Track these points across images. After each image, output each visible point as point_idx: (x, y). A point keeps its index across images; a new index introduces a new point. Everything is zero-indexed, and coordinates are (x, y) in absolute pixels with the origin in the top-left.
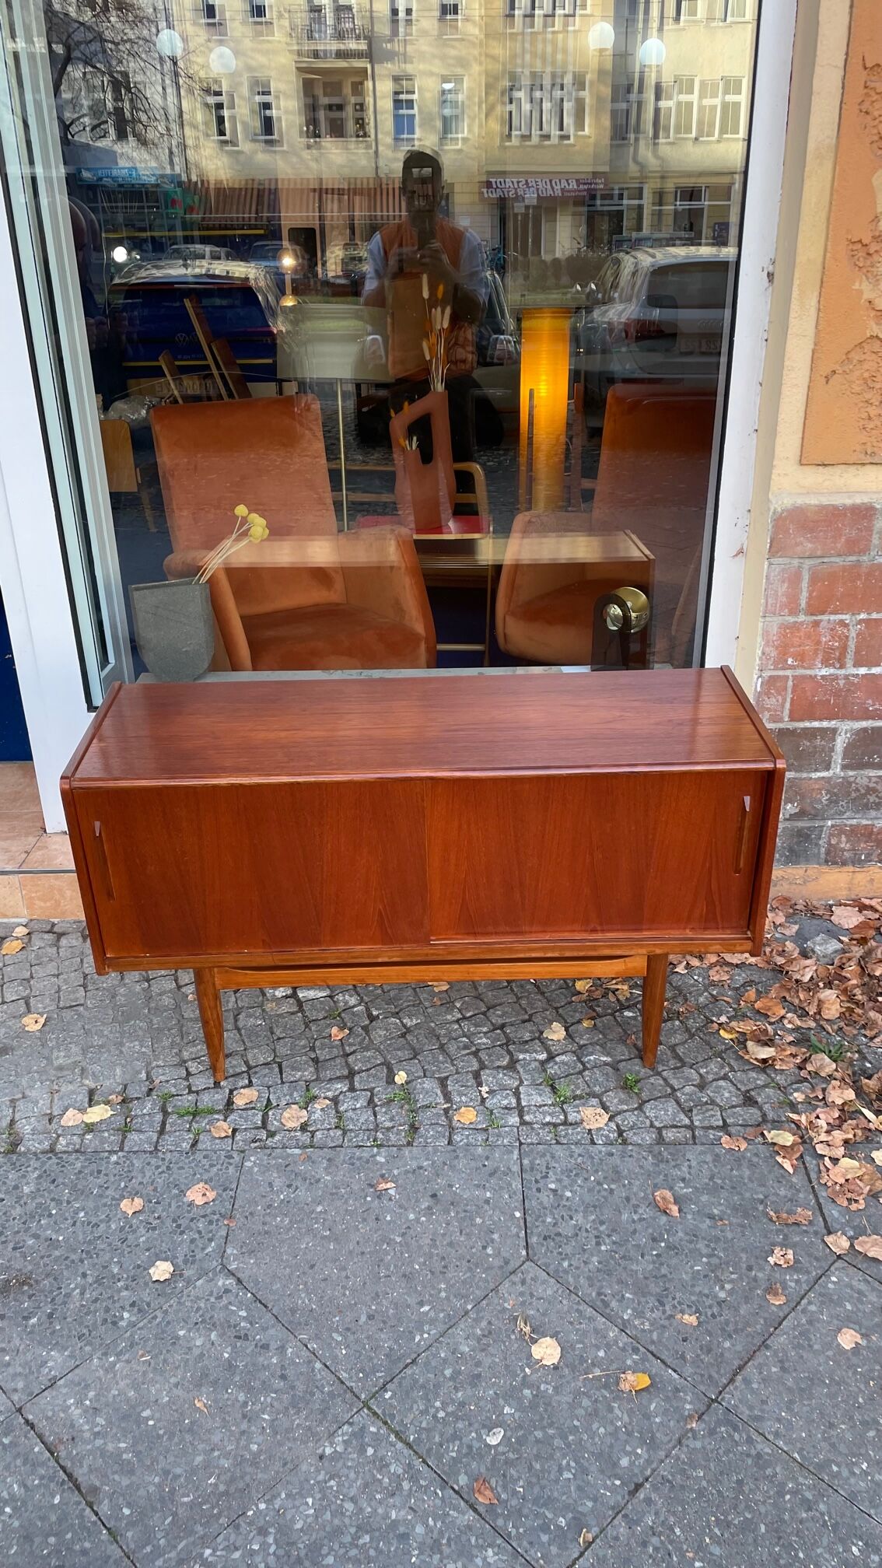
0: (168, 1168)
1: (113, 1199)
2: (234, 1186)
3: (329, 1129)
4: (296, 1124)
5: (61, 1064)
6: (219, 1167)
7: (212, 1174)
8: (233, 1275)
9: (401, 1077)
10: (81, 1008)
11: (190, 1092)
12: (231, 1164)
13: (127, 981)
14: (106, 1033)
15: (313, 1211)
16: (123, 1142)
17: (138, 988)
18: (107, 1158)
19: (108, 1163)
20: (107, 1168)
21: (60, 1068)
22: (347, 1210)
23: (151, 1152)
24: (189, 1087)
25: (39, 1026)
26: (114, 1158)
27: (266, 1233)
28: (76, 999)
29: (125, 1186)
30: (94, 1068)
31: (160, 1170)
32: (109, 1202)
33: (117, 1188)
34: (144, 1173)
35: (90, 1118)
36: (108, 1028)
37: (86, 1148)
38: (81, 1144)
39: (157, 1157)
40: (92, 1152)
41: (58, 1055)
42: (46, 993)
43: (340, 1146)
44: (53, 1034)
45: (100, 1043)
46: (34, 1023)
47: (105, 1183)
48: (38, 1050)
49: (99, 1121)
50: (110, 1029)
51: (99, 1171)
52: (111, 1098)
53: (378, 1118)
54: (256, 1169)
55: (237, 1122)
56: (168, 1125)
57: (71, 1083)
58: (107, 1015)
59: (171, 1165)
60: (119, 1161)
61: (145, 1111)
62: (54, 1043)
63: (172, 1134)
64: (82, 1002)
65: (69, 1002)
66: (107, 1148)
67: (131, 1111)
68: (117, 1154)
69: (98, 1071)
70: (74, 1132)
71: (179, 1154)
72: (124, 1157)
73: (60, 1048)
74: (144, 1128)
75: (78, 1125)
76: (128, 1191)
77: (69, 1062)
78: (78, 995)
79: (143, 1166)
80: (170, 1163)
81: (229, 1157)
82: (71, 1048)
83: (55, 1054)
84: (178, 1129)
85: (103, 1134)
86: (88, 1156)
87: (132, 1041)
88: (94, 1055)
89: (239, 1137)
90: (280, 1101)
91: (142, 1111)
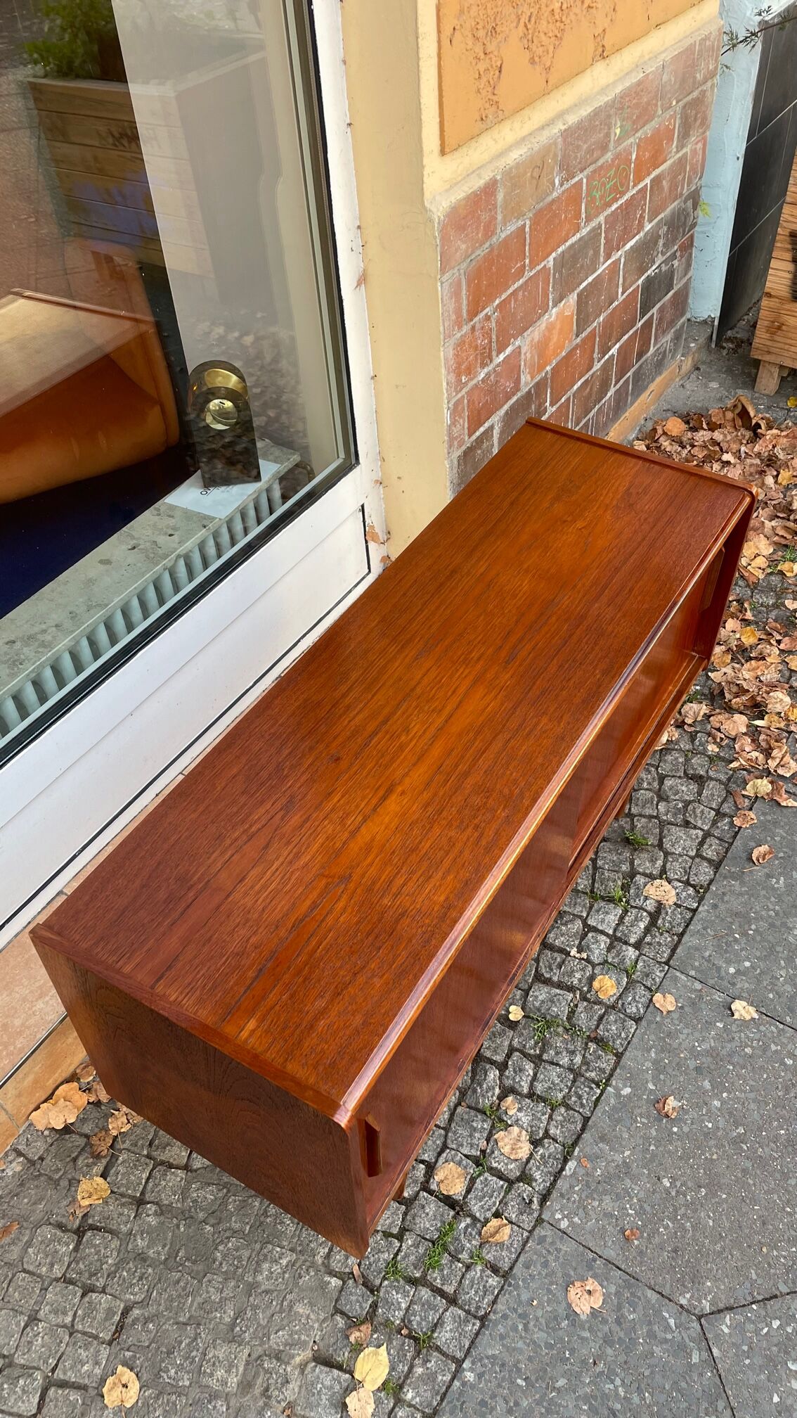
0: (523, 1316)
1: (539, 1403)
2: (591, 1255)
3: (551, 1117)
4: (525, 1149)
5: (239, 1384)
6: (551, 1258)
7: (559, 1272)
8: (720, 1311)
9: (516, 1013)
10: (136, 1312)
11: (400, 1237)
12: (553, 1243)
13: (124, 1229)
14: (215, 1297)
15: (667, 1191)
16: (444, 1354)
17: (153, 1221)
18: (464, 1384)
19: (473, 1386)
20: (482, 1391)
21: (246, 1386)
22: (681, 1158)
23: (482, 1326)
24: (387, 1235)
25: (135, 1386)
26: (470, 1376)
27: (675, 1251)
28: (110, 1312)
29: (525, 1380)
30: (278, 1339)
31: (520, 1327)
32: (543, 1410)
33: (523, 1392)
34: (515, 1349)
35: (374, 1380)
36: (208, 1292)
37: (429, 1405)
38: (418, 1409)
39: (496, 1323)
40: (442, 1400)
41: (218, 1380)
42: (62, 1350)
43: (586, 1120)
44: (167, 1371)
45: (232, 1313)
46: (124, 1389)
47: (507, 1403)
48: (186, 1404)
49: (387, 1371)
50: (212, 1290)
51: (483, 1403)
52: (352, 1339)
53: (561, 1063)
54: (576, 1219)
55: (486, 1207)
56: (445, 1288)
57: (288, 1382)
58: (178, 1282)
59: (520, 1311)
60: (478, 1372)
61: (404, 1306)
62: (186, 1377)
63: (463, 1290)
64: (122, 1306)
65: (107, 1324)
66: (444, 1378)
67: (393, 1323)
68: (464, 1370)
69: (286, 1337)
70: (387, 1411)
71: (505, 1295)
72: (473, 1363)
73: (205, 1372)
74: (433, 1319)
75: (378, 1402)
76: (537, 1380)
77: (241, 1369)
78: (103, 1306)
79: (503, 1345)
80: (515, 1310)
81: (542, 1240)
82: (214, 1356)
83: (213, 1384)
84: (458, 1278)
85: (417, 1375)
86: (447, 1409)
87: (257, 1270)
88: (251, 1330)
89: (514, 1216)
90: (478, 1146)
91: (400, 1309)
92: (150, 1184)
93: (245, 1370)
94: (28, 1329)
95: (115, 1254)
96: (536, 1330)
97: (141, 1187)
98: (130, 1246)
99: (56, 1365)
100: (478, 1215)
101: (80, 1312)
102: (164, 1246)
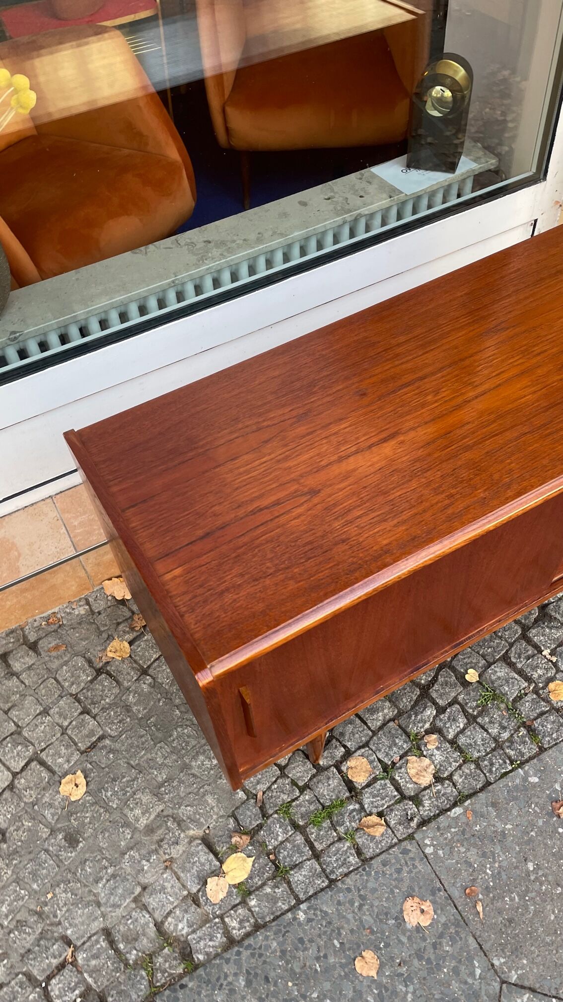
0: (363, 898)
1: (342, 966)
2: (438, 885)
3: (460, 767)
4: (427, 779)
5: (147, 826)
6: (405, 869)
7: (407, 882)
8: (523, 987)
9: (472, 676)
10: (107, 742)
11: (302, 790)
12: (412, 859)
13: (126, 684)
14: (160, 760)
15: (528, 873)
16: (291, 889)
17: (145, 688)
18: (295, 919)
19: (300, 924)
20: (305, 931)
21: (150, 830)
22: (554, 854)
23: (328, 887)
24: (294, 783)
25: (83, 789)
26: (301, 916)
27: (510, 921)
28: (92, 733)
29: (341, 943)
30: (185, 811)
31: (356, 904)
32: (343, 974)
33: (335, 951)
34: (344, 917)
35: (234, 877)
36: (156, 754)
37: (263, 918)
38: (254, 916)
39: (340, 890)
40: (274, 920)
41: (134, 816)
42: (53, 741)
43: (488, 784)
44: (107, 791)
45: (165, 777)
46: (75, 787)
47: (319, 951)
48: (108, 819)
49: (246, 876)
50: (159, 753)
51: (301, 940)
52: (234, 840)
53: (490, 731)
54: (440, 852)
55: (376, 804)
56: (316, 844)
57: (177, 844)
58: (142, 737)
59: (362, 893)
60: (309, 917)
61: (280, 839)
62: (116, 801)
63: (328, 853)
64: (101, 733)
65: (87, 739)
66: (283, 906)
67: (267, 846)
68: (299, 909)
69: (191, 813)
70: (233, 904)
71: (356, 874)
72: (309, 908)
73: (129, 805)
74: (296, 860)
75: (229, 894)
76: (349, 949)
77: (152, 817)
78: (90, 726)
79: (337, 909)
80: (359, 890)
81: (405, 852)
82: (140, 798)
83: (130, 815)
84: (329, 842)
85: (264, 892)
86: (274, 928)
87: (195, 758)
88: (172, 795)
89: (393, 822)
90: (392, 757)
91: (276, 839)
92: (156, 664)
93: (155, 819)
94: (40, 717)
95: (113, 697)
96: (367, 913)
97: (149, 663)
98: (124, 698)
99: (45, 749)
100: (366, 806)
101: (74, 723)
102: (145, 709)
